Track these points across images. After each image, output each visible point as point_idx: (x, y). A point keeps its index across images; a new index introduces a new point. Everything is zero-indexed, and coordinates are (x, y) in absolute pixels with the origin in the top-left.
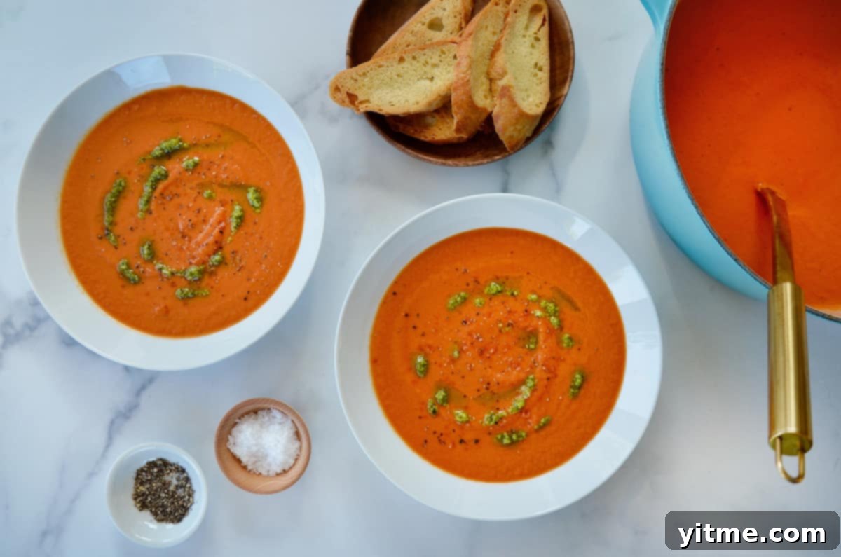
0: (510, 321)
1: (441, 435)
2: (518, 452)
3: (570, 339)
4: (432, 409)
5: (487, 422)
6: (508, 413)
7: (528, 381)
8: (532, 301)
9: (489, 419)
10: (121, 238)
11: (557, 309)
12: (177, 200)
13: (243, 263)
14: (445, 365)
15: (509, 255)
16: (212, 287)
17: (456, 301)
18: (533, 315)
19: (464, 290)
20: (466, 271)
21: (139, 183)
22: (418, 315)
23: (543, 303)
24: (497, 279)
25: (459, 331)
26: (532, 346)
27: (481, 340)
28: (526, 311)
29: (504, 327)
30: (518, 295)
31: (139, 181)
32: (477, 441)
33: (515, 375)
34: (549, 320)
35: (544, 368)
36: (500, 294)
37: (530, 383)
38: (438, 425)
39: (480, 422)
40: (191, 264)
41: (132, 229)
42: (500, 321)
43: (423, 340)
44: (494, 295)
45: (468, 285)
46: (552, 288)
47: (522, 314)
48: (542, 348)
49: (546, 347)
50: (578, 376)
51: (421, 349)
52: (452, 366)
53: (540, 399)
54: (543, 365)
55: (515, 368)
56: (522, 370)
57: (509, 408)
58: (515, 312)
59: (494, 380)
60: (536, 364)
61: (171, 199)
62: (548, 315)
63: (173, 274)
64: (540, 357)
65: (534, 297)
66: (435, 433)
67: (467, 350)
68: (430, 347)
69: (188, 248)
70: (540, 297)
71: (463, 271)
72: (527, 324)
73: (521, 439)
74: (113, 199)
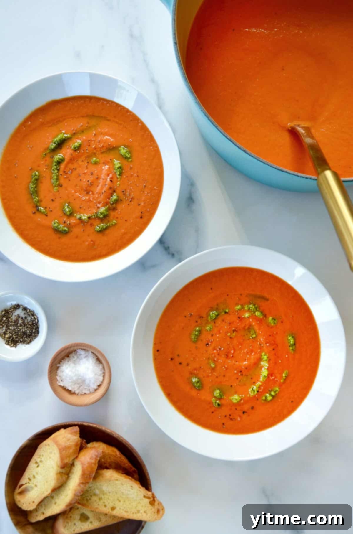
0: (233, 329)
1: (230, 415)
2: (280, 400)
3: (273, 319)
4: (217, 404)
5: (252, 394)
6: (261, 382)
7: (262, 357)
8: (239, 310)
9: (252, 392)
10: (48, 208)
11: (256, 306)
12: (75, 173)
13: (132, 195)
14: (210, 375)
15: (211, 291)
16: (117, 218)
17: (196, 335)
18: (244, 318)
19: (197, 326)
20: (191, 315)
21: (47, 170)
22: (178, 355)
23: (246, 308)
24: (212, 309)
25: (207, 351)
26: (254, 336)
27: (222, 349)
28: (239, 318)
29: (231, 334)
30: (229, 311)
31: (46, 169)
32: (253, 408)
33: (253, 357)
34: (255, 315)
35: (268, 345)
36: (219, 317)
37: (265, 358)
38: (225, 411)
39: (248, 395)
40: (98, 208)
41: (52, 200)
42: (228, 332)
43: (190, 368)
44: (215, 319)
45: (197, 322)
46: (246, 296)
47: (238, 321)
48: (260, 334)
49: (262, 332)
50: (290, 338)
51: (192, 374)
52: (214, 373)
53: (276, 363)
54: (266, 343)
55: (251, 354)
56: (256, 353)
57: (260, 378)
58: (233, 322)
59: (243, 367)
60: (262, 345)
61: (72, 172)
62: (253, 312)
63: (89, 218)
64: (262, 339)
65: (239, 307)
66: (226, 416)
67: (218, 359)
68: (195, 369)
69: (93, 198)
70: (243, 306)
71: (189, 315)
72: (243, 325)
73: (277, 392)
74: (35, 186)
